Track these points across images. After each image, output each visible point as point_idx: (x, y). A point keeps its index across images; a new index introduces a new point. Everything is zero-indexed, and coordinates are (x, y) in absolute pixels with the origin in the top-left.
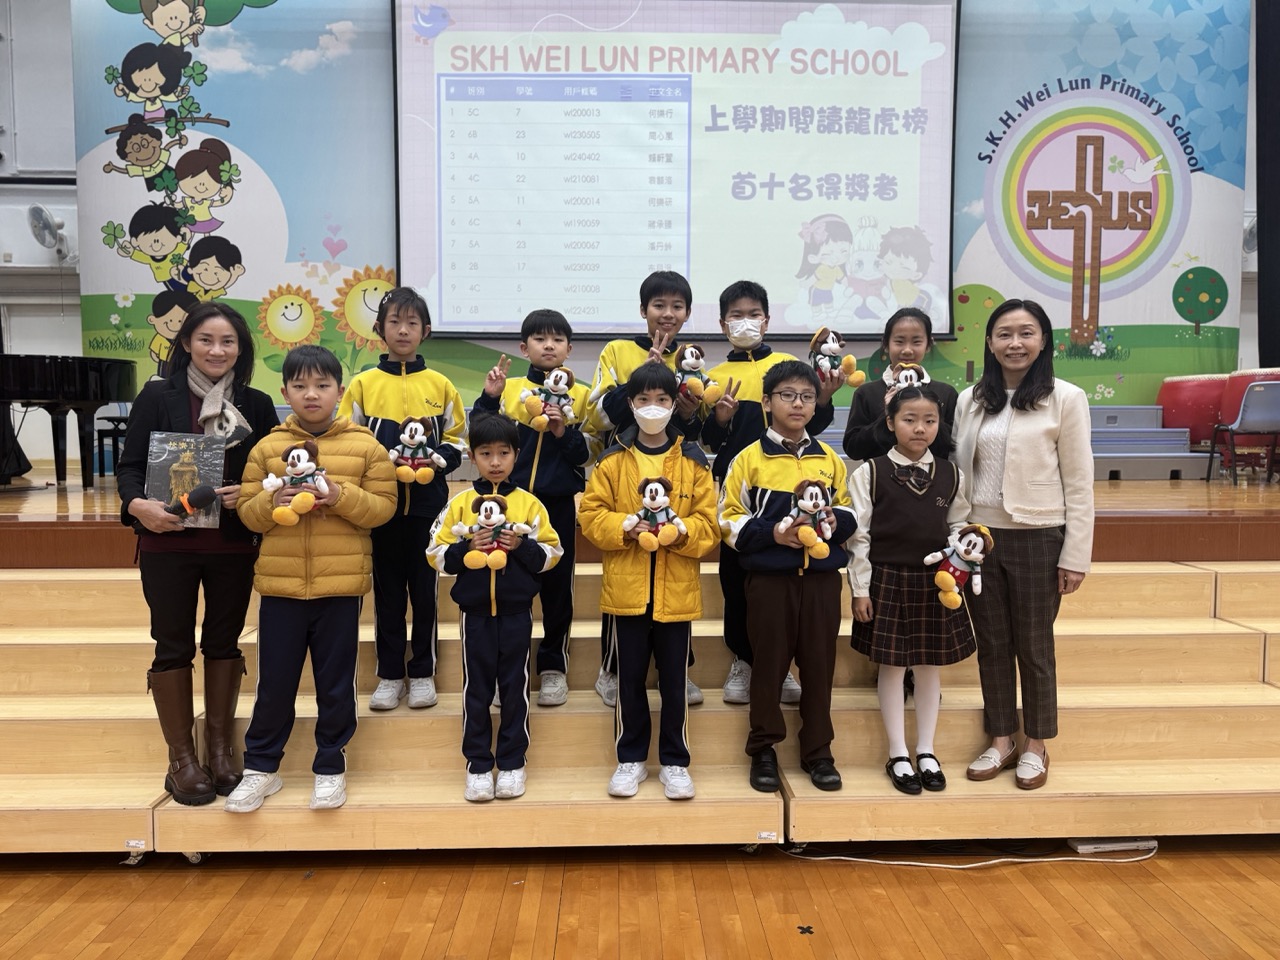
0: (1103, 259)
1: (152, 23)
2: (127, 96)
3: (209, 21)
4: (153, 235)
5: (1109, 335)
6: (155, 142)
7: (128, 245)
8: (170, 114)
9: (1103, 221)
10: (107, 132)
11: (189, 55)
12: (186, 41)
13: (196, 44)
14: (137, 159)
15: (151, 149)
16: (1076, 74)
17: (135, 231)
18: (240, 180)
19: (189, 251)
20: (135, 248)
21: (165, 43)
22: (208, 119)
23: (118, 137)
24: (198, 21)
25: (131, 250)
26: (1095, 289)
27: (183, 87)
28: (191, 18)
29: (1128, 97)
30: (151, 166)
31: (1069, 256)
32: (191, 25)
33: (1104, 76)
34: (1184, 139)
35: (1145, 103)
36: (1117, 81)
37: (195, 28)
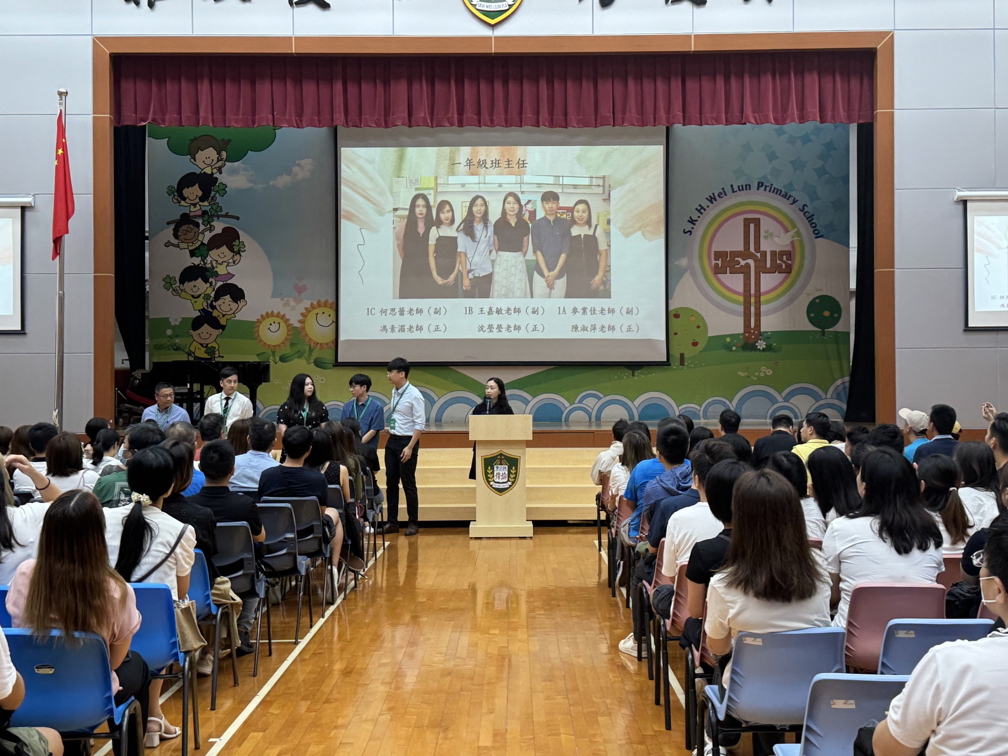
0: (762, 291)
1: (195, 161)
2: (180, 202)
3: (229, 159)
4: (193, 283)
5: (767, 337)
6: (196, 230)
7: (178, 289)
8: (205, 213)
9: (761, 268)
10: (168, 223)
11: (216, 179)
12: (215, 170)
13: (221, 173)
14: (185, 239)
15: (193, 234)
16: (742, 182)
17: (182, 281)
18: (245, 251)
19: (214, 292)
20: (182, 290)
21: (203, 172)
22: (227, 215)
23: (174, 227)
24: (222, 160)
25: (180, 292)
26: (758, 309)
27: (212, 197)
28: (218, 158)
29: (774, 194)
30: (193, 243)
31: (741, 290)
32: (217, 162)
33: (759, 183)
34: (810, 219)
35: (785, 197)
36: (767, 185)
37: (220, 163)
